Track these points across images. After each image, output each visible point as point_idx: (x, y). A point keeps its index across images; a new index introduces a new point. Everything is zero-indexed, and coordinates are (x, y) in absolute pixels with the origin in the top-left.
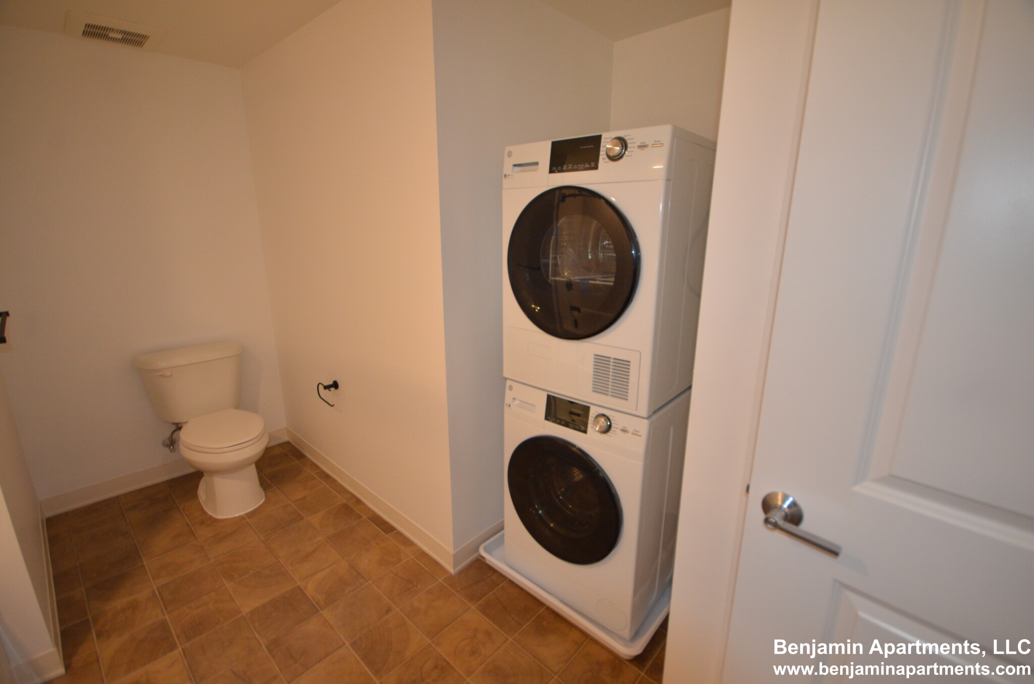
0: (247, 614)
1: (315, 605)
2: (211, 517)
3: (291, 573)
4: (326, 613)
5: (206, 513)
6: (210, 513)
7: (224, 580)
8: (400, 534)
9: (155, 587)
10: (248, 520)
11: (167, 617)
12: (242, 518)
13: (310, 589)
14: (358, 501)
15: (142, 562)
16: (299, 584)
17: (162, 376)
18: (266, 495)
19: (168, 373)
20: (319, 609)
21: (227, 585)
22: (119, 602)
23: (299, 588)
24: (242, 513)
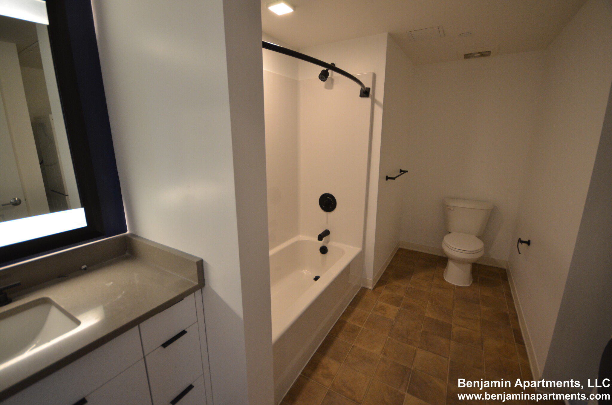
0: (426, 316)
1: (451, 336)
2: (443, 278)
3: (453, 318)
4: (452, 343)
5: (443, 275)
6: (444, 276)
7: (429, 301)
8: (524, 349)
9: (409, 286)
10: (455, 288)
11: (404, 297)
12: (454, 286)
13: (455, 330)
14: (516, 318)
15: (412, 277)
16: (452, 324)
17: (449, 209)
18: (471, 284)
19: (452, 208)
20: (451, 339)
21: (428, 303)
22: (397, 283)
23: (451, 325)
24: (455, 284)
